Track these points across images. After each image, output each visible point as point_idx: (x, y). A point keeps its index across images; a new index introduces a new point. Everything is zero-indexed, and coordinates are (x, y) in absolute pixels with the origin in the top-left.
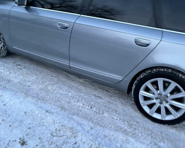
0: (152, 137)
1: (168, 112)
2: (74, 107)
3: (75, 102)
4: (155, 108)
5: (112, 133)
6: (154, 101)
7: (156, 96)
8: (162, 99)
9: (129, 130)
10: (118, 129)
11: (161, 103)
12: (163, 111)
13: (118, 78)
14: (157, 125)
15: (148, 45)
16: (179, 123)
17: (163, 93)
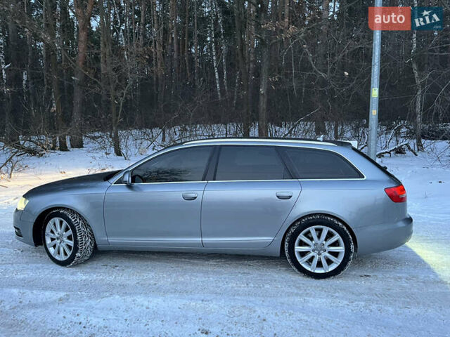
0: (325, 291)
1: (329, 262)
2: (228, 290)
3: (224, 285)
4: (315, 262)
5: (286, 299)
6: (312, 254)
7: (313, 247)
8: (319, 249)
9: (301, 292)
10: (290, 294)
11: (319, 254)
12: (324, 262)
13: (268, 239)
14: (322, 281)
15: (291, 197)
16: (343, 270)
17: (319, 242)
